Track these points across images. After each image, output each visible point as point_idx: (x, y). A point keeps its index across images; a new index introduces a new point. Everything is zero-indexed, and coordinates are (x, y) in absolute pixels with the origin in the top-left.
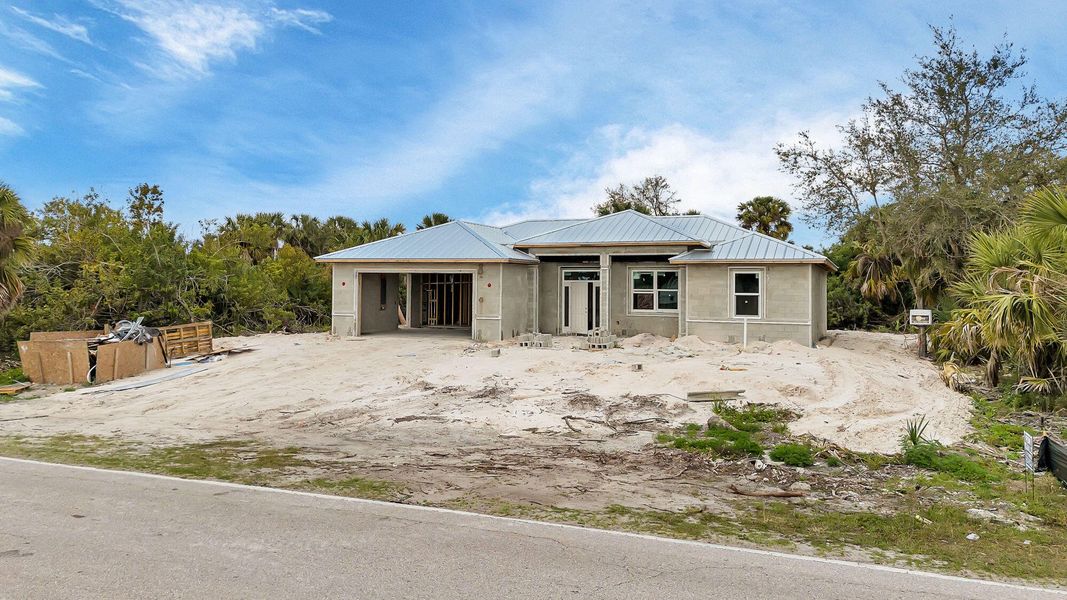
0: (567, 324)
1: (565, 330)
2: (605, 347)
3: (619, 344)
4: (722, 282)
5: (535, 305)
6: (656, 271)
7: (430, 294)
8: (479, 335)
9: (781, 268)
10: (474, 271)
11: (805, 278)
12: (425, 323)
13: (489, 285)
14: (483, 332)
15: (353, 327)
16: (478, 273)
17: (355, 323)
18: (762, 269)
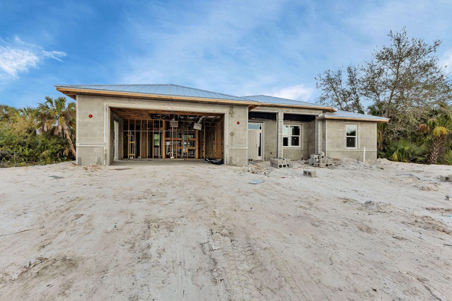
4: (342, 130)
7: (129, 138)
10: (225, 110)
11: (374, 129)
12: (126, 157)
13: (238, 123)
14: (233, 158)
15: (102, 157)
16: (230, 113)
17: (106, 154)
18: (358, 124)
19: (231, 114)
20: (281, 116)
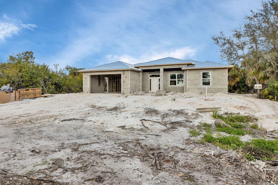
0: (150, 90)
2: (162, 95)
3: (166, 94)
4: (198, 75)
5: (141, 84)
6: (177, 74)
7: (114, 83)
8: (123, 92)
9: (218, 70)
11: (226, 73)
13: (126, 77)
17: (89, 90)
18: (211, 71)
19: (123, 74)
20: (162, 70)
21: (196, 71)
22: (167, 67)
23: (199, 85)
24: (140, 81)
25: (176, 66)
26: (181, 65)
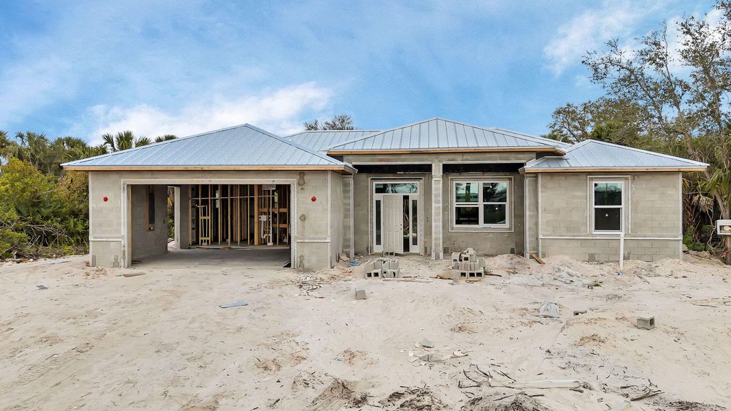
0: (379, 242)
1: (378, 249)
2: (480, 275)
4: (580, 193)
6: (481, 181)
7: (201, 211)
8: (301, 262)
9: (648, 177)
10: (292, 181)
11: (675, 187)
12: (196, 243)
13: (314, 199)
14: (306, 258)
15: (120, 256)
16: (299, 184)
17: (124, 251)
18: (626, 179)
19: (301, 184)
20: (437, 170)
21: (573, 180)
22: (459, 161)
23: (583, 228)
24: (349, 210)
25: (494, 155)
26: (513, 155)
